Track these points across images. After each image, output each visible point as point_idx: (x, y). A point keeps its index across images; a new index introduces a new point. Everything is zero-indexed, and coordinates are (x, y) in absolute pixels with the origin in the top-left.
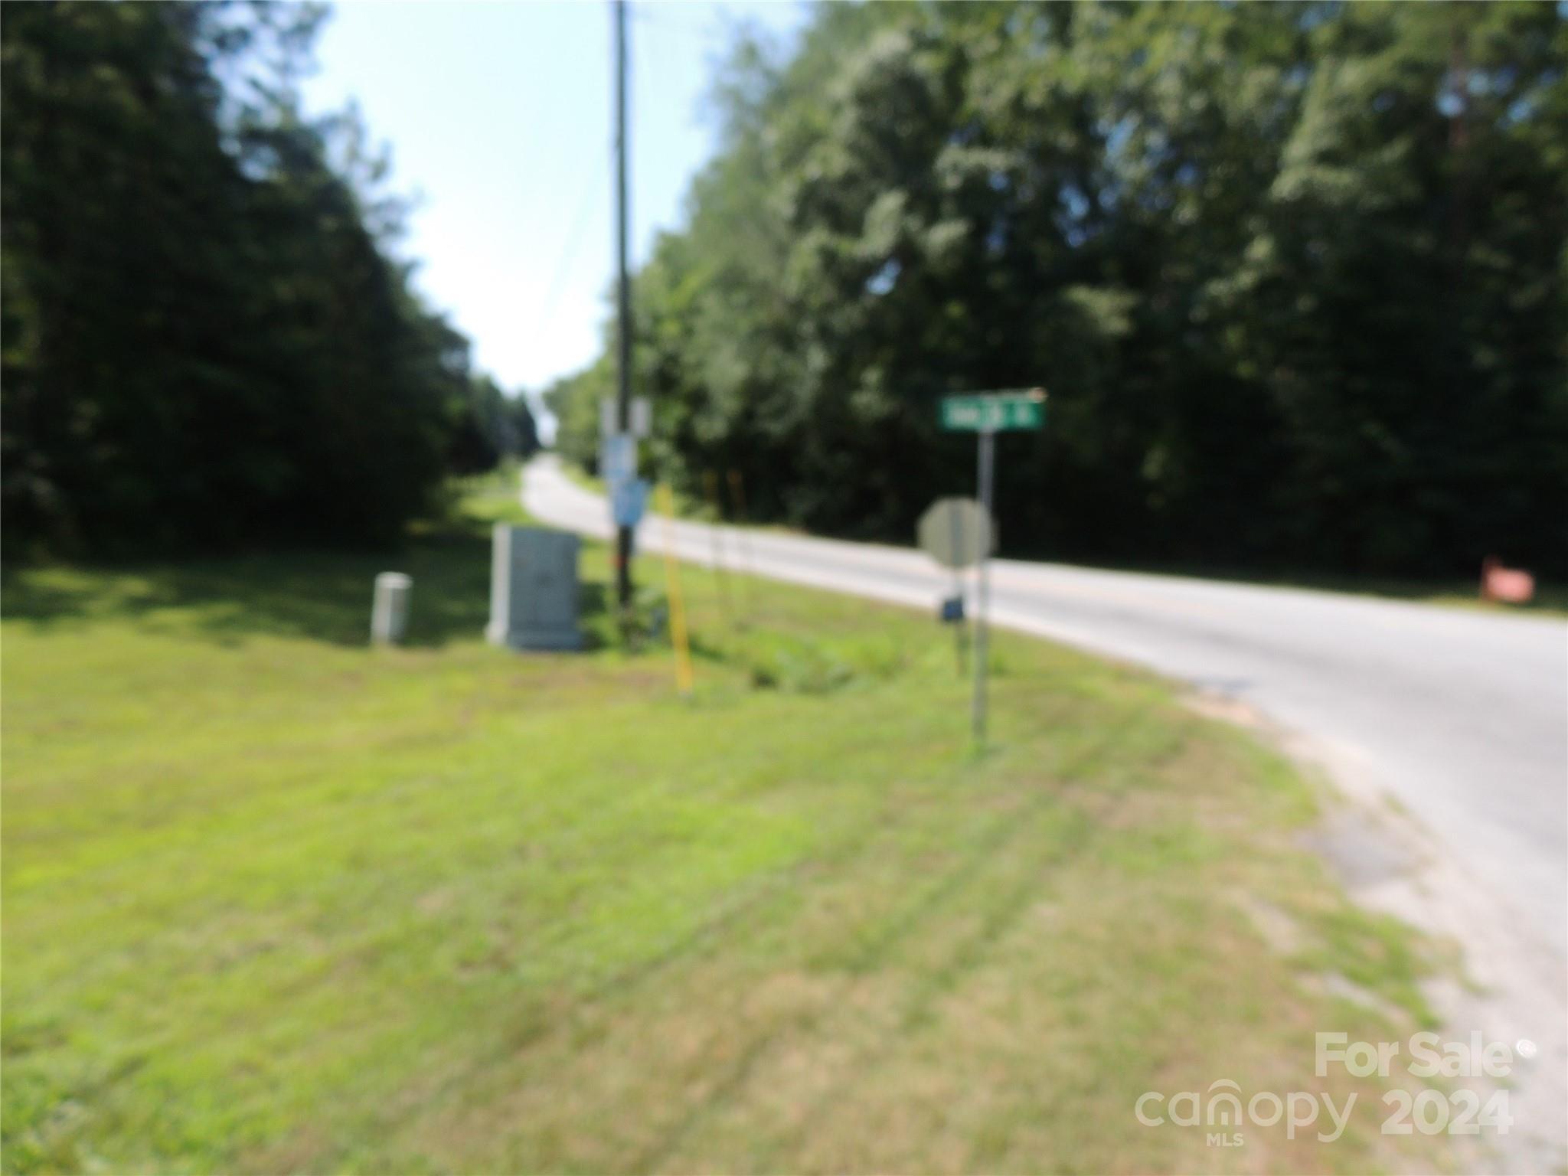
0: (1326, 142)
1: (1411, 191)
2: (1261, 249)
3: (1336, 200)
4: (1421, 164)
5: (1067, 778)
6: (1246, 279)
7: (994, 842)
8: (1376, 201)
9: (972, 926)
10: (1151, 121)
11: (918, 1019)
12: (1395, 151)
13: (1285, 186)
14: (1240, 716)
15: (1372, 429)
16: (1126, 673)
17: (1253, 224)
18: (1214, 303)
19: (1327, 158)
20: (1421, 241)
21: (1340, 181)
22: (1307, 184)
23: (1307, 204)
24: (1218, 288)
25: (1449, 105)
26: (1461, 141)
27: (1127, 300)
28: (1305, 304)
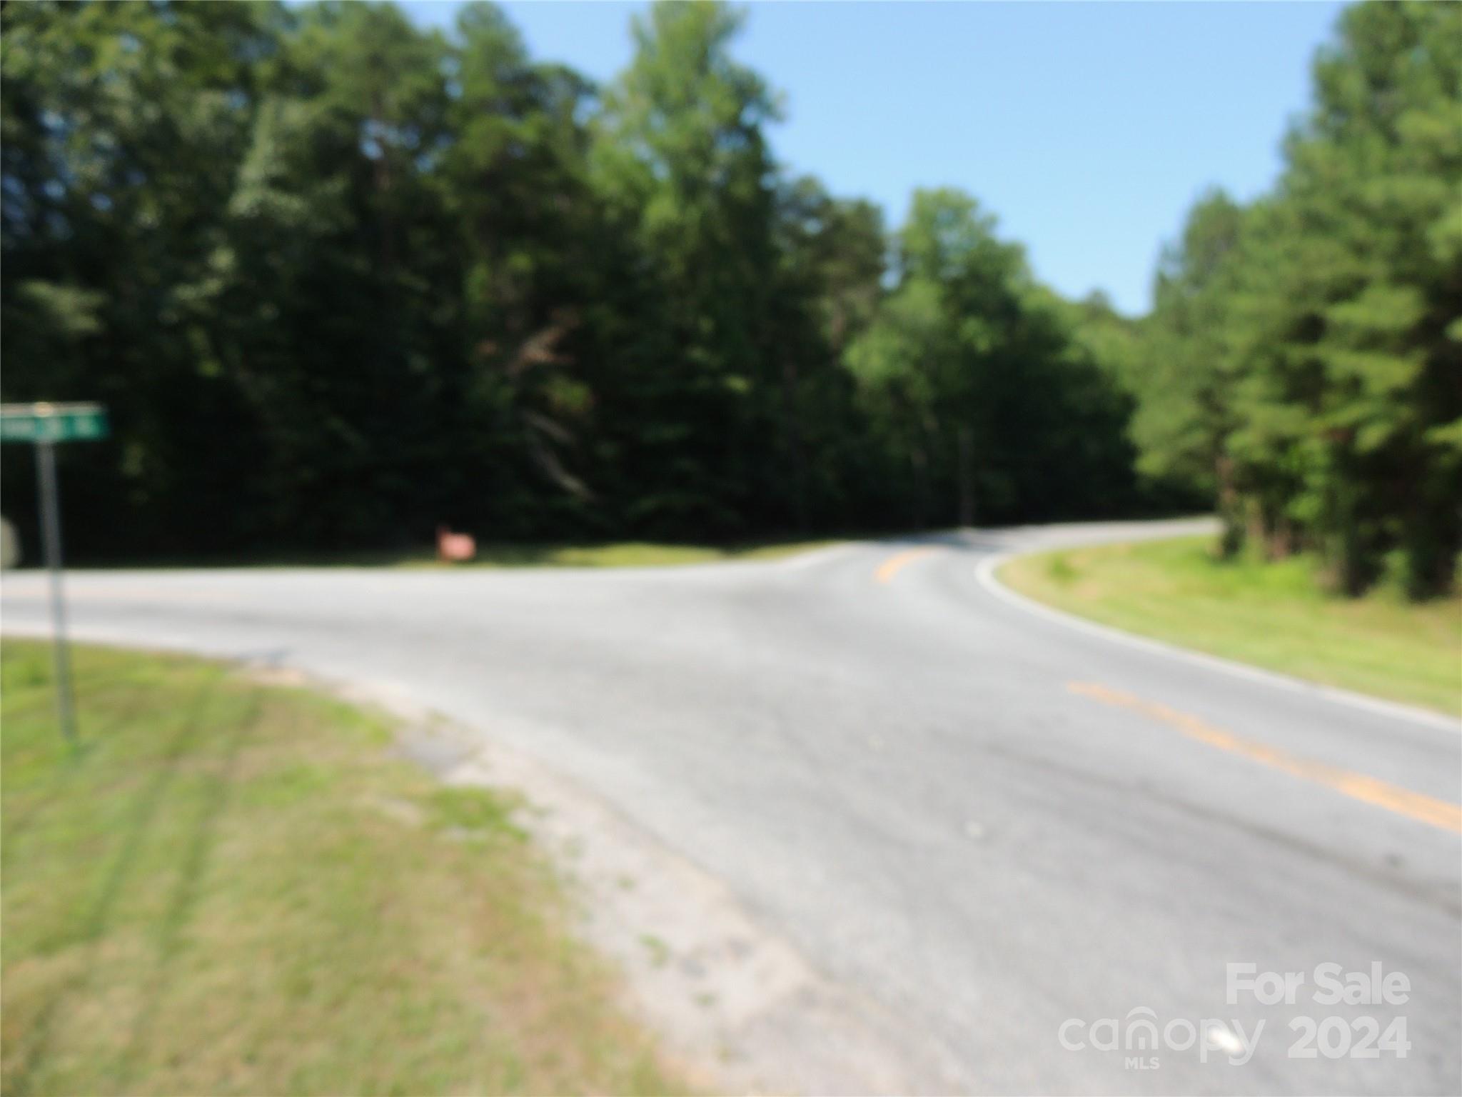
0: (278, 169)
1: (348, 219)
2: (223, 259)
3: (289, 221)
4: (357, 199)
5: (175, 753)
6: (213, 286)
7: (142, 814)
8: (322, 226)
9: (171, 877)
10: (101, 121)
11: (173, 947)
12: (336, 186)
13: (244, 202)
14: (290, 678)
15: (336, 424)
16: (172, 661)
17: (213, 234)
18: (182, 307)
19: (276, 183)
20: (360, 264)
21: (291, 205)
22: (262, 205)
23: (262, 222)
24: (186, 293)
25: (371, 150)
26: (385, 183)
27: (94, 299)
28: (267, 312)
